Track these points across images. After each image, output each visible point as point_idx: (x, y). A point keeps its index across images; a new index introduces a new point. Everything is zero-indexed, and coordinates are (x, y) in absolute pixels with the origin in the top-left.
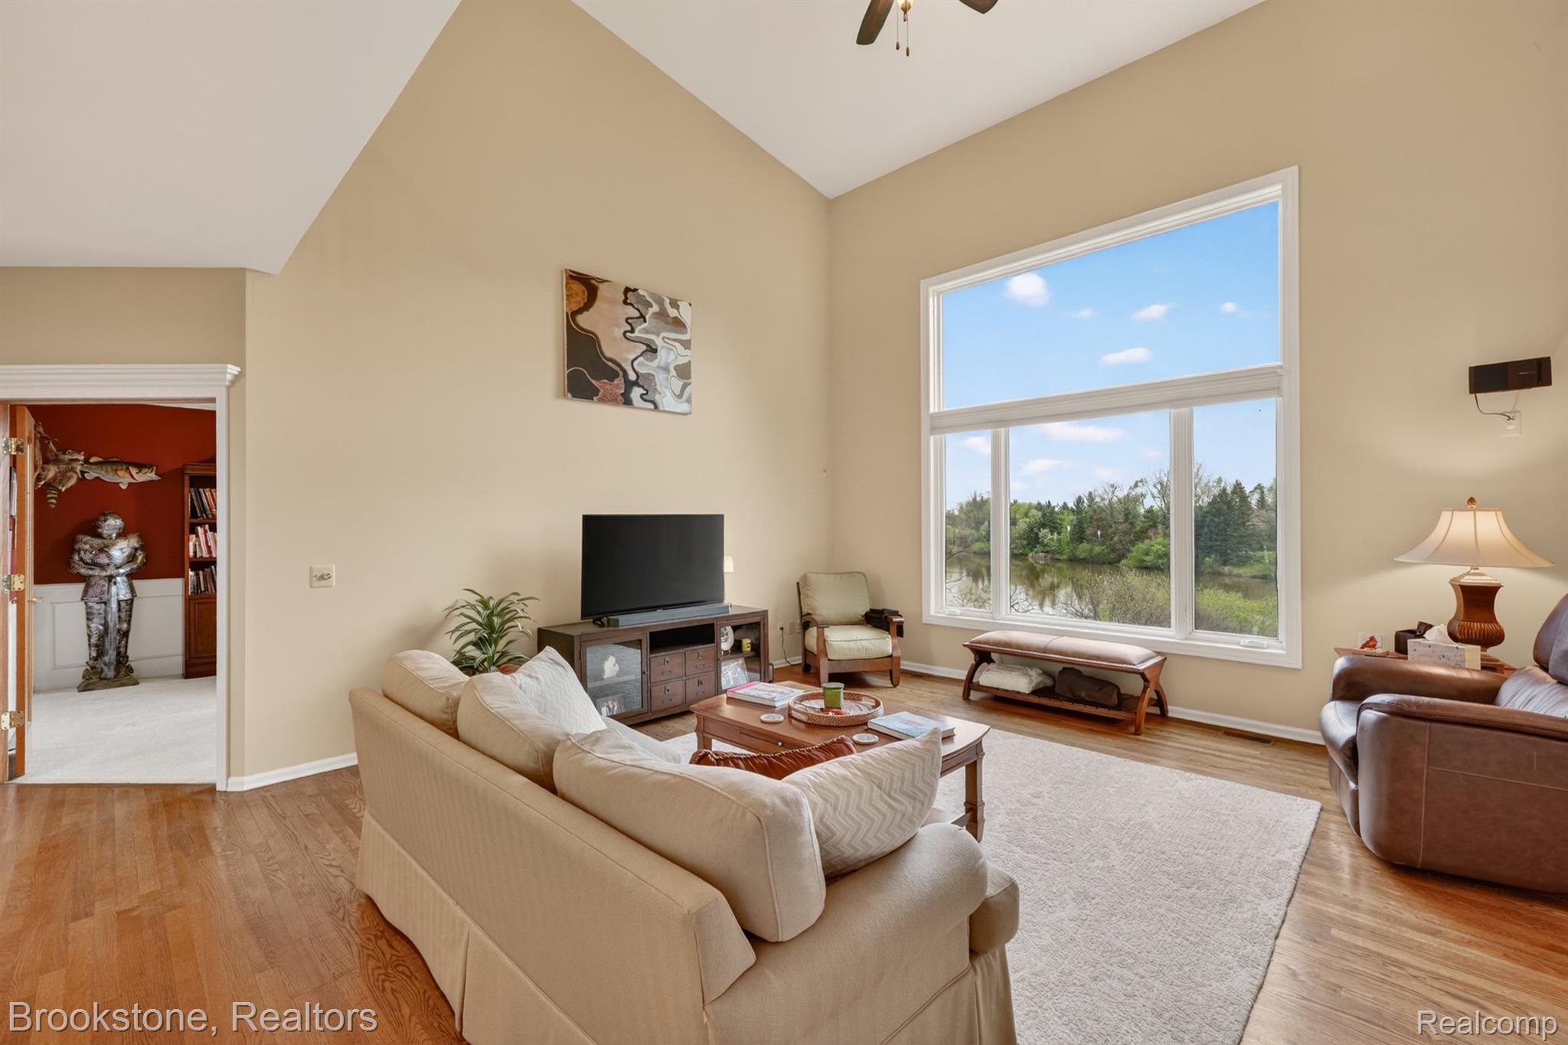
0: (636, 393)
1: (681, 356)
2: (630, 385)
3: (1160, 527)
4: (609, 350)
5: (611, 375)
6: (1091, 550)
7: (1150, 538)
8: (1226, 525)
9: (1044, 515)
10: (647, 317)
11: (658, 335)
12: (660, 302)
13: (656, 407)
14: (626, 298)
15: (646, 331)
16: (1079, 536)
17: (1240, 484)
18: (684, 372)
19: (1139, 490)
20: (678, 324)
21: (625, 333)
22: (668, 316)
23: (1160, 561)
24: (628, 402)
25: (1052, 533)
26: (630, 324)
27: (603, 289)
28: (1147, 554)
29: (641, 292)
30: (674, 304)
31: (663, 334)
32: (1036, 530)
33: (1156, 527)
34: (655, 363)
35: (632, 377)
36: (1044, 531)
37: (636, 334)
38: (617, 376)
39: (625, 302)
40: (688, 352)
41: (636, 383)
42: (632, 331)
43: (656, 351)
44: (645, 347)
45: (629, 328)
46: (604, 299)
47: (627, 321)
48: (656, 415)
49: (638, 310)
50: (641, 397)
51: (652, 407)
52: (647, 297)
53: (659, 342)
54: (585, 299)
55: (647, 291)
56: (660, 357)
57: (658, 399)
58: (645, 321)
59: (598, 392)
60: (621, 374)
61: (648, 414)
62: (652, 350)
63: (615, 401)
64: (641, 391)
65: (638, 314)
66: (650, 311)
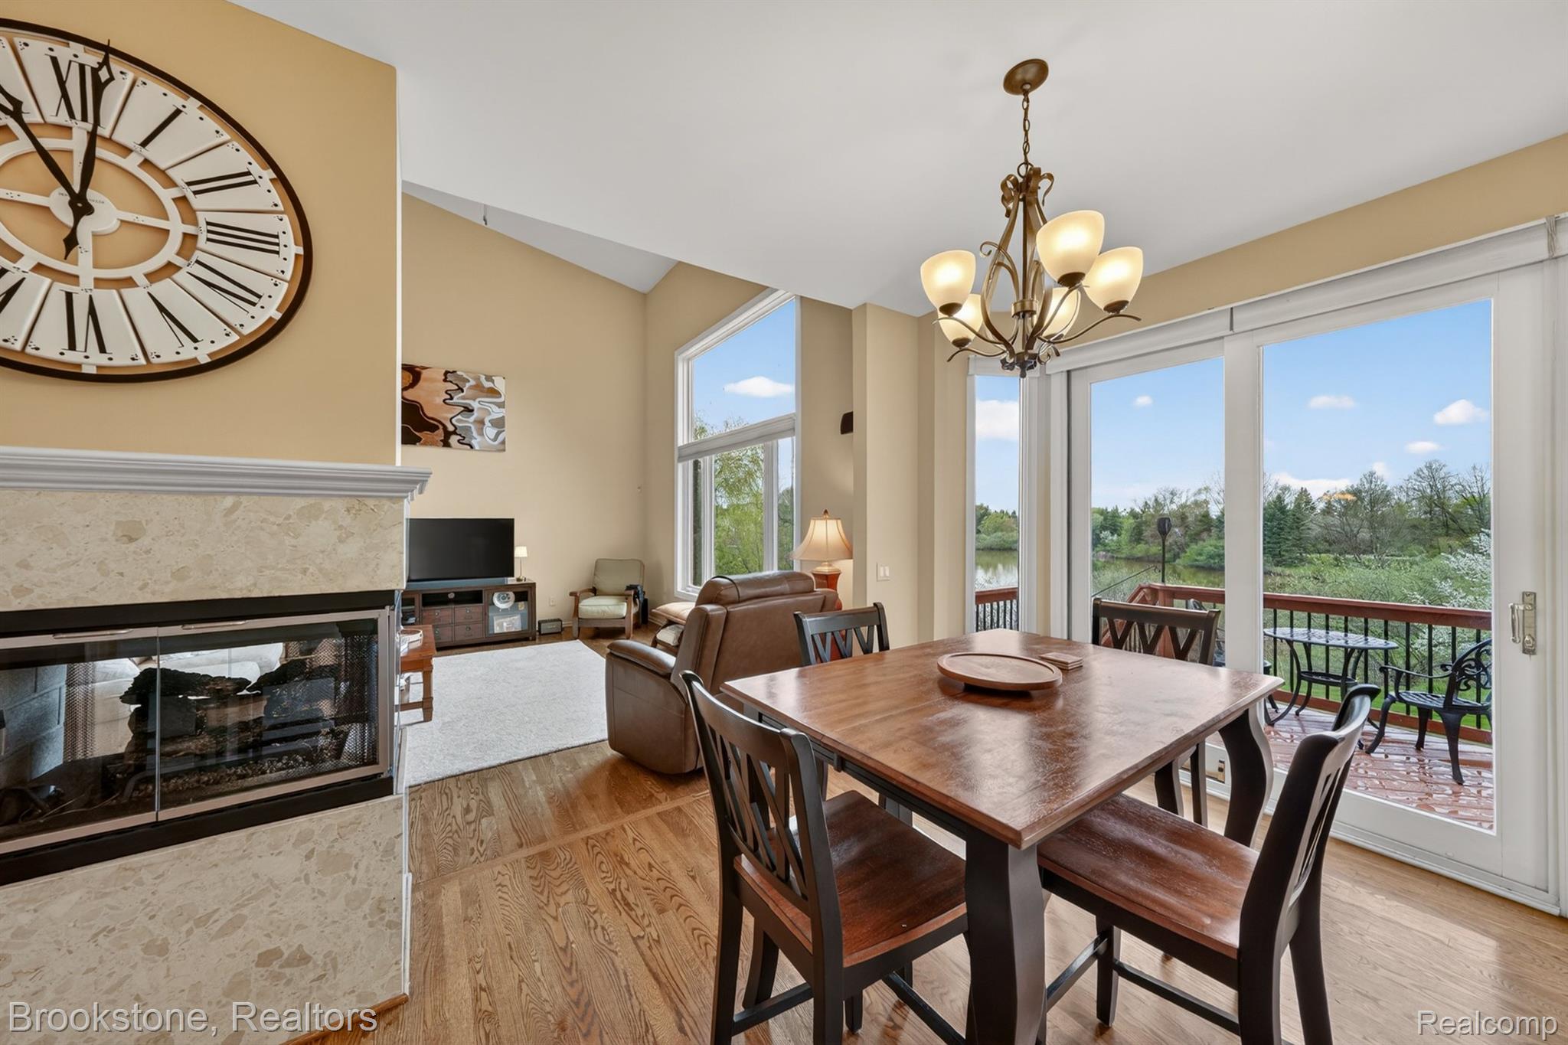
0: (454, 440)
1: (497, 413)
2: (448, 434)
3: (1214, 530)
4: (429, 412)
5: (433, 428)
6: (1147, 551)
7: (1204, 541)
8: (1280, 529)
9: (1105, 519)
10: (465, 389)
11: (474, 400)
12: (478, 379)
13: (472, 447)
14: (446, 378)
15: (463, 398)
16: (1137, 536)
17: (1306, 490)
18: (499, 424)
19: (1202, 497)
20: (493, 392)
21: (444, 401)
22: (484, 387)
23: (1212, 561)
24: (446, 444)
25: (1113, 534)
26: (450, 395)
27: (425, 374)
28: (1200, 554)
29: (458, 373)
30: (489, 378)
31: (478, 400)
32: (1098, 532)
33: (1210, 531)
34: (472, 419)
35: (451, 428)
36: (1106, 533)
37: (455, 400)
38: (437, 428)
39: (445, 380)
40: (502, 410)
41: (454, 433)
42: (452, 398)
43: (472, 411)
44: (462, 409)
45: (448, 397)
46: (426, 380)
47: (446, 392)
48: (472, 452)
49: (457, 385)
50: (459, 441)
51: (468, 447)
52: (465, 376)
53: (475, 405)
54: (413, 380)
55: (465, 372)
56: (476, 415)
57: (474, 442)
58: (463, 391)
59: (421, 439)
60: (441, 427)
61: (465, 452)
62: (469, 410)
63: (433, 444)
64: (459, 437)
65: (456, 387)
66: (468, 385)
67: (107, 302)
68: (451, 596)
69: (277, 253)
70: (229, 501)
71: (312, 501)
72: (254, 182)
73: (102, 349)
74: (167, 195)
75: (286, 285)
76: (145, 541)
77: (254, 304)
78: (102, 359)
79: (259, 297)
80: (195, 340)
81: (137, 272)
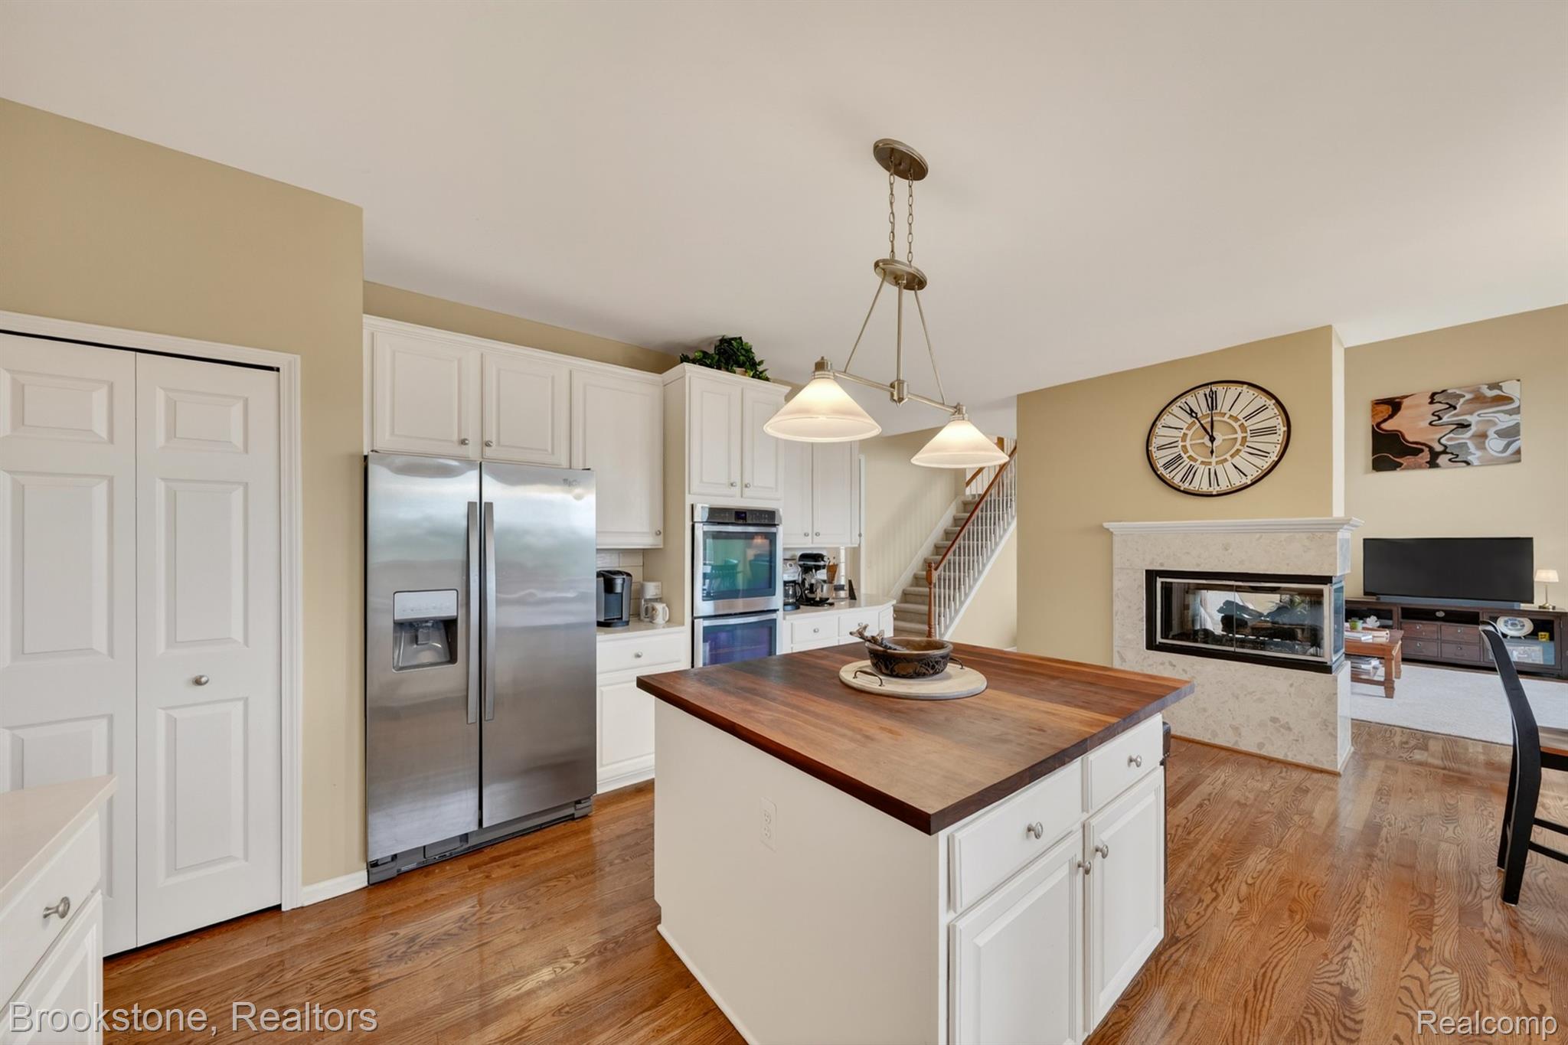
0: (1443, 459)
1: (1506, 421)
2: (1434, 455)
4: (1412, 437)
5: (1416, 452)
10: (1458, 407)
11: (1471, 414)
12: (1476, 391)
13: (1468, 463)
14: (1433, 400)
15: (1456, 415)
18: (1510, 433)
20: (1502, 400)
21: (1430, 424)
22: (1487, 397)
24: (1433, 464)
26: (1438, 416)
27: (1406, 402)
29: (1449, 391)
30: (1495, 386)
31: (1477, 413)
34: (1469, 434)
35: (1438, 448)
37: (1445, 419)
38: (1422, 451)
39: (1431, 403)
40: (1515, 416)
41: (1444, 452)
42: (1440, 419)
43: (1469, 425)
44: (1455, 426)
45: (1437, 418)
46: (1409, 407)
47: (1433, 414)
48: (1468, 469)
49: (1447, 404)
50: (1450, 460)
51: (1464, 464)
52: (1458, 392)
53: (1471, 419)
54: (1393, 411)
55: (1457, 388)
56: (1473, 428)
57: (1470, 458)
58: (1455, 408)
59: (1402, 464)
60: (1426, 450)
61: (1461, 471)
62: (1463, 426)
63: (1420, 467)
64: (1450, 456)
65: (1448, 406)
66: (1462, 400)
67: (1220, 469)
68: (1441, 614)
69: (1276, 433)
70: (1258, 535)
71: (1291, 534)
72: (1267, 408)
73: (1218, 485)
74: (1236, 425)
75: (1279, 446)
76: (1230, 551)
77: (1266, 457)
78: (1218, 489)
79: (1269, 453)
80: (1246, 476)
81: (1228, 456)
